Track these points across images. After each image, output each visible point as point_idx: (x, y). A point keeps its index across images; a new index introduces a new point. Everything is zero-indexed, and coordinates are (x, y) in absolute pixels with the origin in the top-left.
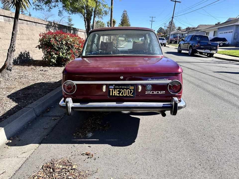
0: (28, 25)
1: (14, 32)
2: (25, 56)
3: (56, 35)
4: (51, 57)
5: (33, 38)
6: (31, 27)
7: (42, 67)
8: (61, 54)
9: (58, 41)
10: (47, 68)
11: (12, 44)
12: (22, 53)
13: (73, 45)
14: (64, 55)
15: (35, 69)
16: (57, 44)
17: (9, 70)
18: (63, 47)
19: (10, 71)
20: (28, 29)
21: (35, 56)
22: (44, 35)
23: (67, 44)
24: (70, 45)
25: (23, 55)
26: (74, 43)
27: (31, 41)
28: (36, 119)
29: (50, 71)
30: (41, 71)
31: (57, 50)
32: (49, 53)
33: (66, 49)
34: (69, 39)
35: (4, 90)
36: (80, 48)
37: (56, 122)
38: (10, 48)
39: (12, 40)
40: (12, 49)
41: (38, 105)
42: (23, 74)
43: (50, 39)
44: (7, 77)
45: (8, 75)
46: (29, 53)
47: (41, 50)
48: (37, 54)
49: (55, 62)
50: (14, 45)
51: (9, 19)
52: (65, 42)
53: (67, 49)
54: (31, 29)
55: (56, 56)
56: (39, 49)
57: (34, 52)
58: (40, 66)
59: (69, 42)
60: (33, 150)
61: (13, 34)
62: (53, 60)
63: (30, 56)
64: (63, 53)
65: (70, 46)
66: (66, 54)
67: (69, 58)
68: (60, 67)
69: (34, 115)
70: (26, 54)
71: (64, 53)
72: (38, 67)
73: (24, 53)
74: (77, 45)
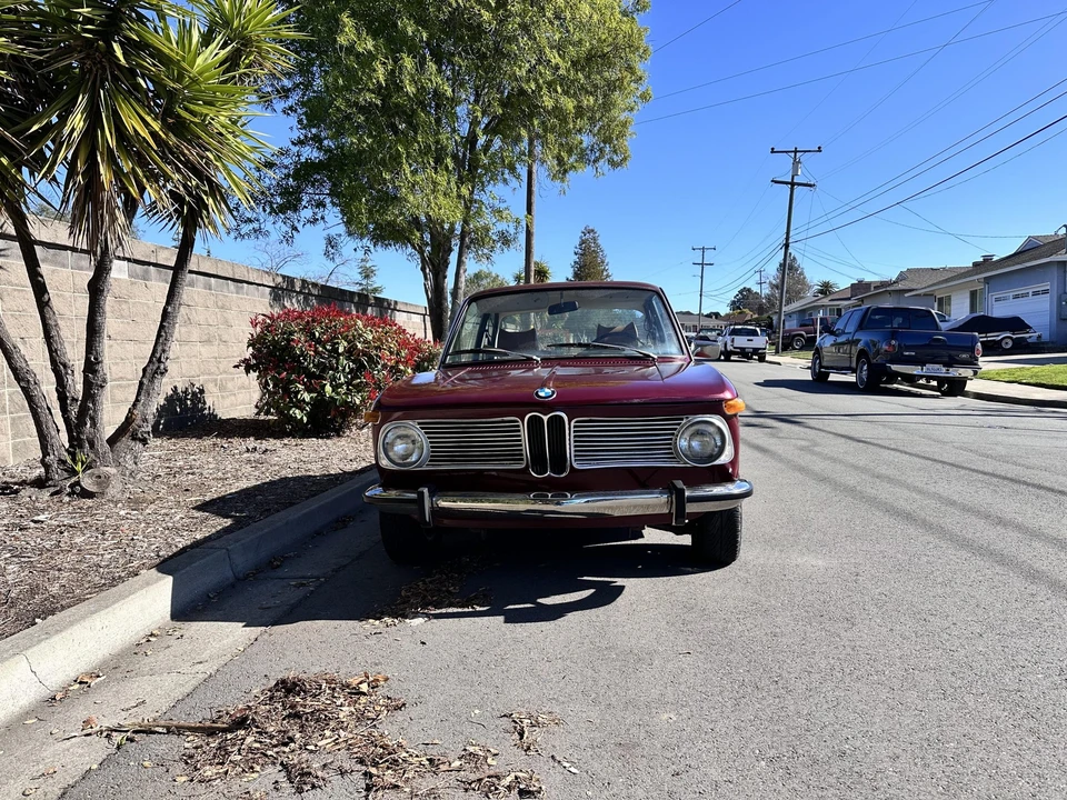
0: (210, 289)
1: (170, 309)
2: (189, 402)
3: (313, 321)
4: (291, 401)
5: (225, 338)
6: (221, 297)
7: (252, 439)
8: (328, 389)
9: (319, 341)
10: (271, 443)
11: (159, 349)
12: (179, 391)
13: (377, 356)
14: (338, 394)
15: (226, 446)
16: (316, 351)
17: (141, 440)
18: (337, 364)
19: (141, 446)
20: (210, 303)
21: (227, 402)
22: (268, 321)
23: (350, 352)
24: (364, 355)
25: (180, 399)
26: (376, 348)
27: (215, 348)
28: (233, 586)
29: (285, 451)
30: (248, 450)
31: (311, 375)
32: (285, 387)
33: (347, 370)
34: (361, 335)
36: (402, 368)
38: (150, 361)
39: (159, 336)
40: (159, 367)
41: (243, 542)
42: (181, 463)
43: (291, 333)
44: (130, 465)
45: (136, 457)
46: (202, 391)
47: (254, 375)
48: (233, 398)
49: (305, 419)
50: (164, 351)
51: (147, 272)
52: (346, 344)
53: (351, 370)
54: (220, 304)
55: (307, 396)
56: (247, 372)
57: (222, 388)
58: (244, 435)
59: (359, 346)
60: (229, 657)
61: (165, 314)
62: (297, 411)
63: (205, 403)
64: (335, 388)
65: (364, 360)
66: (348, 389)
67: (358, 402)
68: (322, 438)
69: (229, 574)
70: (194, 394)
71: (341, 385)
72: (236, 441)
73: (185, 392)
74: (391, 353)
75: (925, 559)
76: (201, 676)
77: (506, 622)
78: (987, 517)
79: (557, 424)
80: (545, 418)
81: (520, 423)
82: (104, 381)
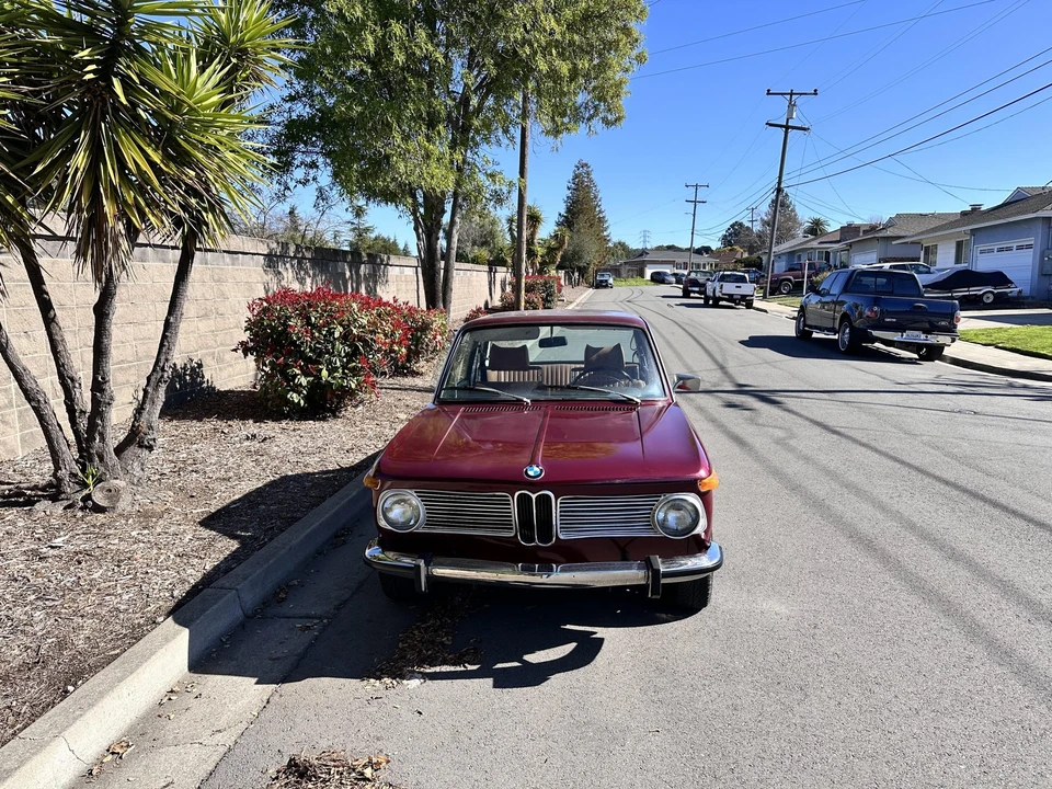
0: (206, 264)
1: (172, 320)
2: (188, 378)
3: (310, 306)
4: (289, 385)
5: (221, 310)
6: (217, 271)
7: (251, 421)
8: (325, 373)
9: (314, 326)
10: (269, 428)
11: (163, 358)
12: (178, 367)
13: (372, 339)
14: (334, 378)
15: (226, 431)
16: (313, 338)
17: (146, 447)
18: (333, 348)
19: (147, 452)
20: (207, 278)
21: (225, 374)
22: (265, 304)
23: (345, 337)
24: (359, 340)
25: (179, 376)
26: (372, 332)
27: (212, 322)
28: (243, 625)
29: (281, 439)
30: (248, 438)
31: (308, 360)
32: (282, 369)
33: (343, 354)
34: (355, 320)
35: (130, 521)
36: (396, 348)
37: (308, 636)
38: (154, 370)
39: (162, 345)
40: (162, 376)
41: (250, 578)
42: (185, 455)
43: (289, 318)
44: (137, 471)
45: (142, 464)
46: (200, 366)
47: (251, 358)
48: (231, 369)
49: (302, 402)
50: (167, 360)
52: (341, 329)
53: (347, 355)
54: (216, 277)
55: (303, 381)
56: (246, 355)
57: (220, 360)
58: (243, 417)
59: (355, 331)
60: (244, 726)
61: (167, 325)
62: (295, 395)
63: (203, 377)
64: (331, 371)
65: (359, 344)
66: (343, 373)
67: (353, 386)
68: (319, 420)
69: (239, 613)
70: (193, 369)
71: (335, 369)
72: (235, 424)
73: (184, 368)
74: (385, 335)
75: (879, 605)
76: (222, 750)
77: (495, 686)
78: (942, 548)
79: (544, 503)
80: (534, 496)
81: (510, 498)
82: (112, 399)
